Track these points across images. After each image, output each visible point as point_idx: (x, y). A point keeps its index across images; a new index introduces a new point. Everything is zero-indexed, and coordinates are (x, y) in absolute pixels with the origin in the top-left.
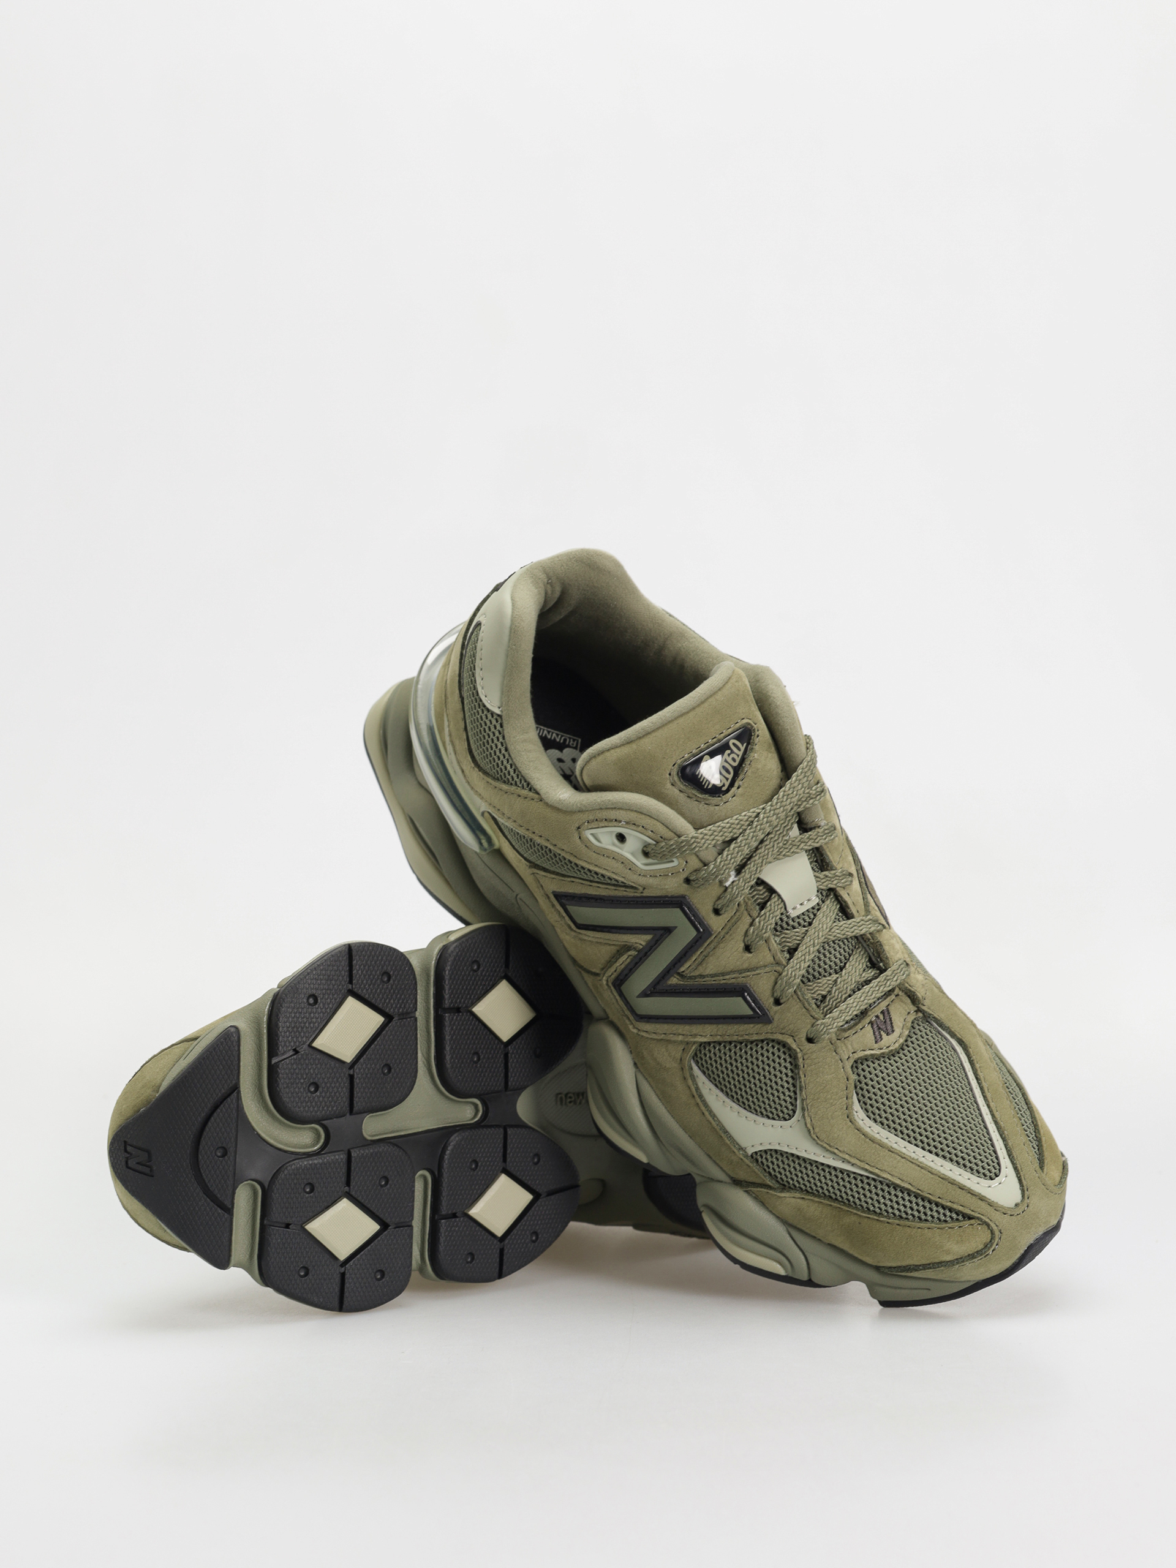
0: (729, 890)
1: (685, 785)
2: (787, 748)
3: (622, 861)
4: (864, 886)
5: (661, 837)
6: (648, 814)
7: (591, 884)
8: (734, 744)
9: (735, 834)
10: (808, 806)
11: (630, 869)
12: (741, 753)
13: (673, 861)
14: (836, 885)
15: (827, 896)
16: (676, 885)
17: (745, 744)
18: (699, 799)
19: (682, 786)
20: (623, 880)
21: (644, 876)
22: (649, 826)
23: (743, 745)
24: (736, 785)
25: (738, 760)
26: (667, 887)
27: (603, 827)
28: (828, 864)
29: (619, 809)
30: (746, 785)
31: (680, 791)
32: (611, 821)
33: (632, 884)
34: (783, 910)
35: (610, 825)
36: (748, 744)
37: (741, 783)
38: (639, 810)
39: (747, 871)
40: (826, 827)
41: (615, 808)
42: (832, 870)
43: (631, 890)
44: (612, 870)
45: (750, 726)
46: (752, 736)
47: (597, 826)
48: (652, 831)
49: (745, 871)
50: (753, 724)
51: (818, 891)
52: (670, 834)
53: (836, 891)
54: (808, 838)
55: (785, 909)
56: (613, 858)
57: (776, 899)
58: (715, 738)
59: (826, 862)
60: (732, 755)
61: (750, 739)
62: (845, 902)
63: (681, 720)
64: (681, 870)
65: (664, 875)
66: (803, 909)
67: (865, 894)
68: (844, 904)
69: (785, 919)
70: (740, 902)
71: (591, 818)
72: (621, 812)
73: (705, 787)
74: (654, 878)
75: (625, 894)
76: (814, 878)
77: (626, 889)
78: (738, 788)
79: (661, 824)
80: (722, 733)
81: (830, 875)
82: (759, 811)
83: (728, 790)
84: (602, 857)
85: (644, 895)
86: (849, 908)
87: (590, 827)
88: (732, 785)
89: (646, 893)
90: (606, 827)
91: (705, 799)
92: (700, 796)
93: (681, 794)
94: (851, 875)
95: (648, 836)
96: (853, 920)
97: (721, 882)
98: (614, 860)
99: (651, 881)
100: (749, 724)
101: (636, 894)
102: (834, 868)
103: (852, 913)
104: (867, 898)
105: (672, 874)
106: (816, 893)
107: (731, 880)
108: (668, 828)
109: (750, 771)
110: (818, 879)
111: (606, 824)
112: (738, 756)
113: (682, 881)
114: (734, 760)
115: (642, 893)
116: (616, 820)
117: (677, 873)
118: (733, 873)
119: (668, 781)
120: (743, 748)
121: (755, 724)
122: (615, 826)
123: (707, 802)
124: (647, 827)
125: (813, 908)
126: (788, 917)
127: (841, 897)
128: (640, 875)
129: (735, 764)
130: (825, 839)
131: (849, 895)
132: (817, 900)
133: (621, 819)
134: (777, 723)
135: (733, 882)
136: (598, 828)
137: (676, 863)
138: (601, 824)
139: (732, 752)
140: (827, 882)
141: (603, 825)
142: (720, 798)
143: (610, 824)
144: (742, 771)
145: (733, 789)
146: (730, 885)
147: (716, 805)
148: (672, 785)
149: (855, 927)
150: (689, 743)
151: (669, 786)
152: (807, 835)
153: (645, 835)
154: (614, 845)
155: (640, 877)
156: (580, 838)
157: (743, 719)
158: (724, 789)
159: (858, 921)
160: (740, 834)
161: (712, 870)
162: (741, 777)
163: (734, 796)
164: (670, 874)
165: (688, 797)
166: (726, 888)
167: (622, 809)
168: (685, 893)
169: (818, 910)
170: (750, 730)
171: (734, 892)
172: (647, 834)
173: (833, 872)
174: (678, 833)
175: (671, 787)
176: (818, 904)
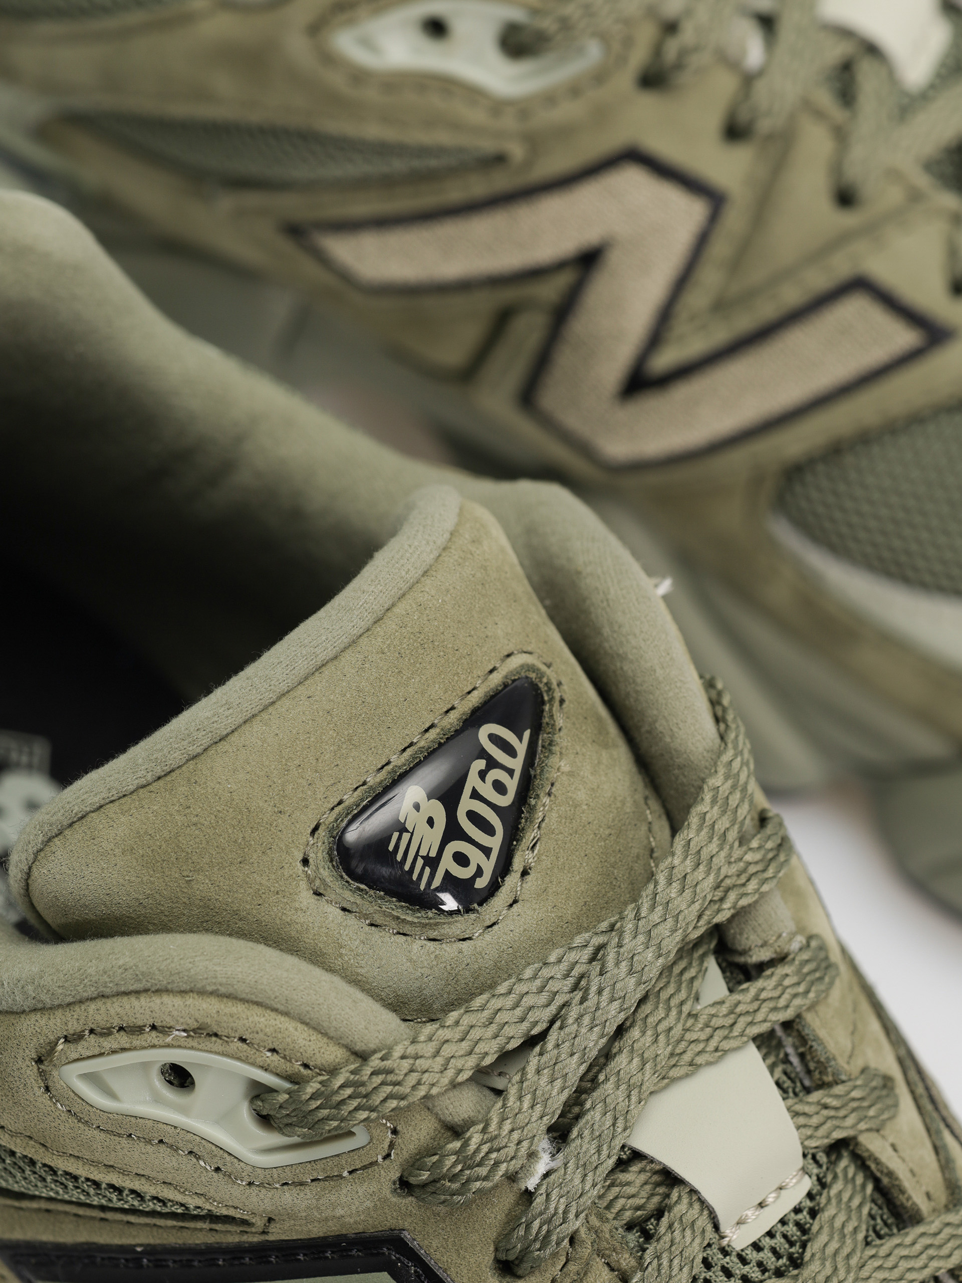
0: (539, 1200)
1: (359, 889)
2: (661, 726)
3: (190, 1147)
4: (929, 1107)
5: (306, 1066)
6: (253, 998)
7: (102, 1215)
8: (493, 738)
9: (535, 1023)
10: (743, 902)
11: (218, 1169)
12: (517, 764)
13: (350, 1134)
14: (853, 1126)
15: (833, 1163)
16: (368, 1204)
17: (527, 734)
18: (407, 929)
19: (347, 894)
20: (199, 1202)
21: (261, 1185)
22: (261, 1035)
23: (520, 739)
24: (518, 864)
25: (512, 785)
26: (340, 1212)
27: (114, 1052)
28: (823, 1067)
29: (158, 992)
30: (546, 862)
31: (344, 909)
32: (138, 1030)
33: (231, 1212)
34: (710, 1234)
35: (136, 1043)
36: (537, 729)
37: (530, 857)
38: (223, 990)
39: (586, 1133)
40: (805, 956)
41: (146, 991)
42: (837, 1082)
43: (229, 1227)
44: (161, 1177)
45: (533, 675)
46: (543, 703)
47: (96, 1052)
48: (273, 1050)
49: (580, 1135)
50: (543, 668)
51: (805, 1156)
52: (332, 1054)
53: (857, 1144)
54: (756, 998)
55: (716, 1227)
56: (161, 1141)
57: (685, 1200)
58: (432, 726)
59: (819, 1062)
60: (495, 774)
61: (539, 714)
62: (890, 1174)
63: (318, 685)
64: (380, 1159)
65: (326, 1179)
66: (769, 1219)
67: (938, 1132)
68: (885, 1181)
69: (717, 1258)
70: (576, 1231)
71: (74, 1027)
72: (167, 999)
73: (422, 887)
74: (295, 1190)
75: (211, 1239)
76: (787, 1116)
77: (214, 1226)
78: (525, 873)
79: (300, 1027)
80: (453, 708)
81: (834, 1103)
82: (600, 940)
83: (494, 887)
84: (124, 1141)
85: (271, 1238)
86: (902, 1191)
87: (75, 1056)
88: (504, 867)
89: (277, 1234)
90: (124, 1050)
91: (425, 926)
92: (409, 918)
93: (351, 920)
94: (887, 1082)
95: (262, 1067)
96: (920, 1229)
97: (512, 1178)
98: (162, 1148)
99: (289, 1197)
100: (531, 668)
101: (245, 1238)
102: (843, 1077)
103: (914, 1204)
104: (945, 1147)
105: (350, 1172)
106: (800, 1162)
107: (541, 1166)
108: (325, 1034)
109: (554, 815)
110: (802, 1120)
111: (123, 1039)
112: (511, 772)
113: (387, 1191)
114: (499, 787)
115: (264, 1233)
116: (154, 1027)
117: (364, 1168)
118: (544, 1144)
119: (303, 885)
120: (521, 748)
121: (549, 666)
122: (154, 1046)
123: (434, 934)
124: (257, 1038)
125: (797, 1210)
126: (725, 1252)
127: (877, 1162)
128: (250, 1184)
129: (504, 801)
130: (807, 992)
131: (895, 1150)
132: (807, 1184)
133: (168, 1021)
134: (619, 655)
135: (546, 1175)
136: (101, 1055)
137: (360, 1138)
138: (108, 1043)
139: (492, 763)
140: (829, 1124)
141: (115, 1046)
142: (473, 916)
143: (137, 1041)
144: (530, 820)
145: (512, 881)
146: (539, 1186)
147: (464, 940)
148: (317, 894)
149: (931, 1252)
150: (354, 753)
151: (306, 897)
152: (752, 988)
153: (253, 1064)
154: (157, 1100)
155: (254, 1190)
156: (47, 1089)
157: (508, 656)
158: (481, 883)
159: (933, 1228)
160: (552, 1022)
161: (477, 1150)
162: (530, 836)
163: (515, 901)
164: (345, 1174)
165: (372, 925)
166: (528, 1196)
167: (167, 991)
168: (401, 1224)
169: (813, 1213)
170: (535, 687)
171: (552, 1206)
172: (259, 1061)
173: (838, 1090)
174: (359, 1047)
175: (313, 899)
176: (810, 1196)
